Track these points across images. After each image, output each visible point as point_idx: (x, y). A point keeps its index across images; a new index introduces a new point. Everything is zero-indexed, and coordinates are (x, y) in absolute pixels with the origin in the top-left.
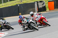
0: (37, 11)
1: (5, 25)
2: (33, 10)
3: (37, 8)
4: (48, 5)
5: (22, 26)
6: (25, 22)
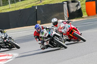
0: (67, 17)
3: (67, 12)
4: (85, 8)
6: (45, 35)
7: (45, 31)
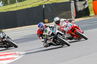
1: (4, 40)
2: (67, 14)
4: (92, 7)
5: (43, 40)
6: (49, 33)
7: (48, 29)
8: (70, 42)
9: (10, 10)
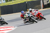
2: (39, 6)
8: (37, 21)
9: (9, 4)
